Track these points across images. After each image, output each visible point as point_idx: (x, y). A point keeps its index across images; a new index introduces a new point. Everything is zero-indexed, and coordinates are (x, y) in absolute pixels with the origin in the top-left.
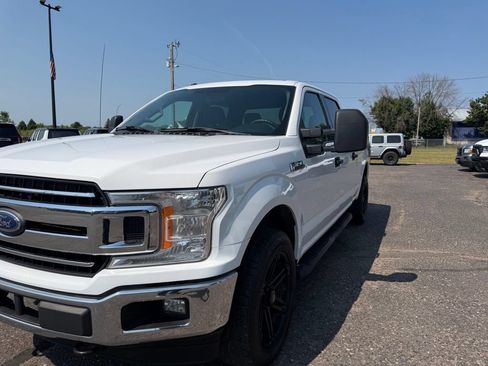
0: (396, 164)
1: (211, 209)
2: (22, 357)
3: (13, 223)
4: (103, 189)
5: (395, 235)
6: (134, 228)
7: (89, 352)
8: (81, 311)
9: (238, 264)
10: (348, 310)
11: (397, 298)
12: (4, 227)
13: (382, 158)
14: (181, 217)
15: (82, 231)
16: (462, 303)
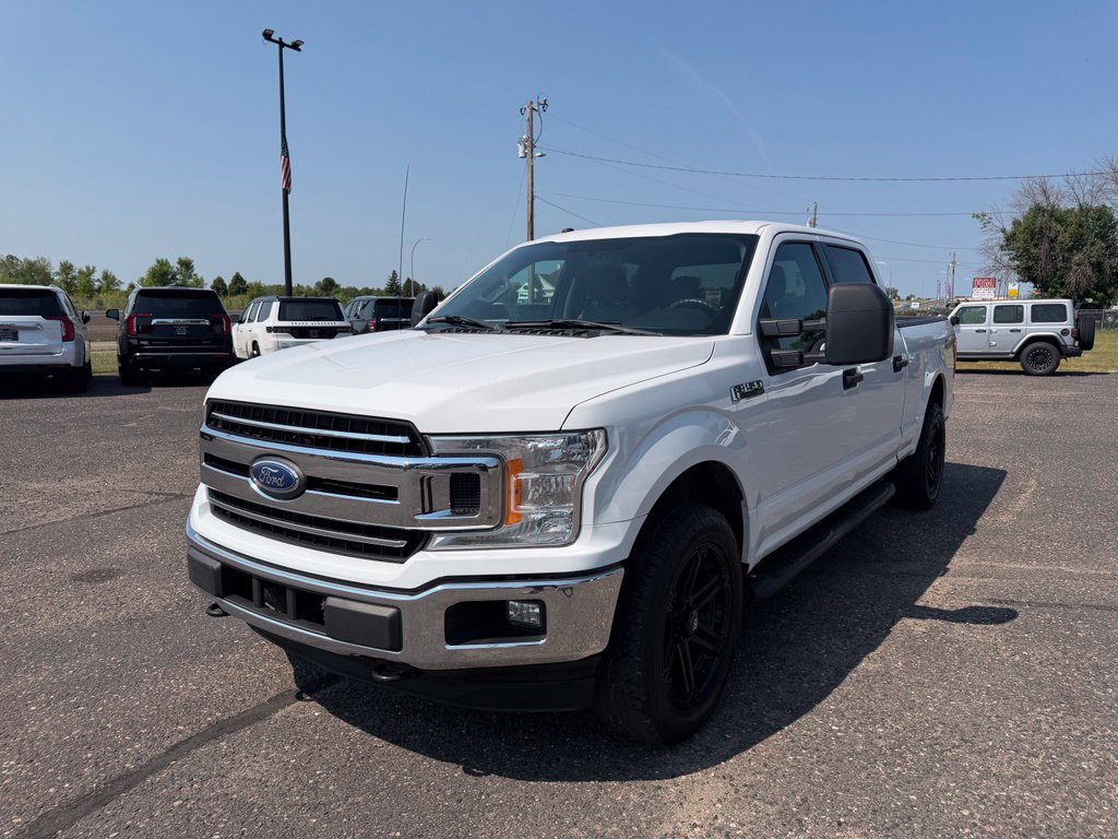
0: (1053, 373)
1: (582, 463)
2: (278, 701)
3: (289, 480)
4: (421, 431)
5: (995, 532)
6: (465, 490)
7: (397, 677)
8: (387, 612)
9: (626, 555)
10: (851, 666)
11: (960, 651)
12: (275, 486)
13: (1017, 357)
14: (536, 476)
15: (391, 493)
16: (1096, 667)
